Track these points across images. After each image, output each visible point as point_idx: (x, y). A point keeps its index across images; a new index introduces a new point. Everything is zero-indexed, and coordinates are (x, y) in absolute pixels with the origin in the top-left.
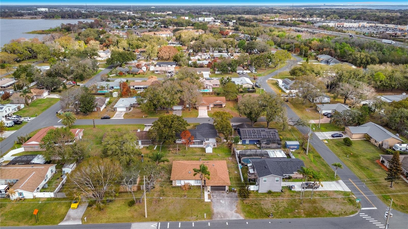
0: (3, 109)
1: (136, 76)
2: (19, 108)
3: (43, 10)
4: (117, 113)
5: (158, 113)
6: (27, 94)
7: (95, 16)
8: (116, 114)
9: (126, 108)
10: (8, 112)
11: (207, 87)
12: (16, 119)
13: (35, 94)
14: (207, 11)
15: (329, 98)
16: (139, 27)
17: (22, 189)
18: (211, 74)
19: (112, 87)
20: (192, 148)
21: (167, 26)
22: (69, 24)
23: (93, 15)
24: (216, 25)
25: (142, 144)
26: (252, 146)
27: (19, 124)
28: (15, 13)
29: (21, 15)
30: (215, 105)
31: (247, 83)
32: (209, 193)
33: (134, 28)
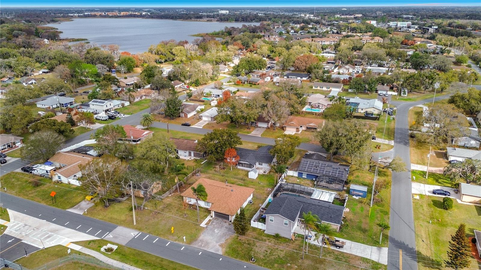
0: (105, 103)
1: (253, 86)
2: (123, 105)
3: (224, 12)
4: (201, 122)
5: (239, 128)
6: (131, 93)
7: (269, 19)
8: (199, 123)
9: (211, 118)
10: (109, 107)
11: (319, 106)
12: (113, 114)
13: (144, 94)
14: (411, 14)
15: (478, 142)
16: (307, 32)
17: (60, 173)
18: (342, 91)
19: (219, 95)
20: (239, 169)
21: (341, 32)
22: (233, 27)
23: (267, 18)
24: (410, 31)
25: (194, 156)
26: (308, 182)
27: (113, 119)
28: (195, 15)
29: (201, 17)
30: (308, 129)
31: (374, 108)
32: (211, 219)
33: (300, 33)
